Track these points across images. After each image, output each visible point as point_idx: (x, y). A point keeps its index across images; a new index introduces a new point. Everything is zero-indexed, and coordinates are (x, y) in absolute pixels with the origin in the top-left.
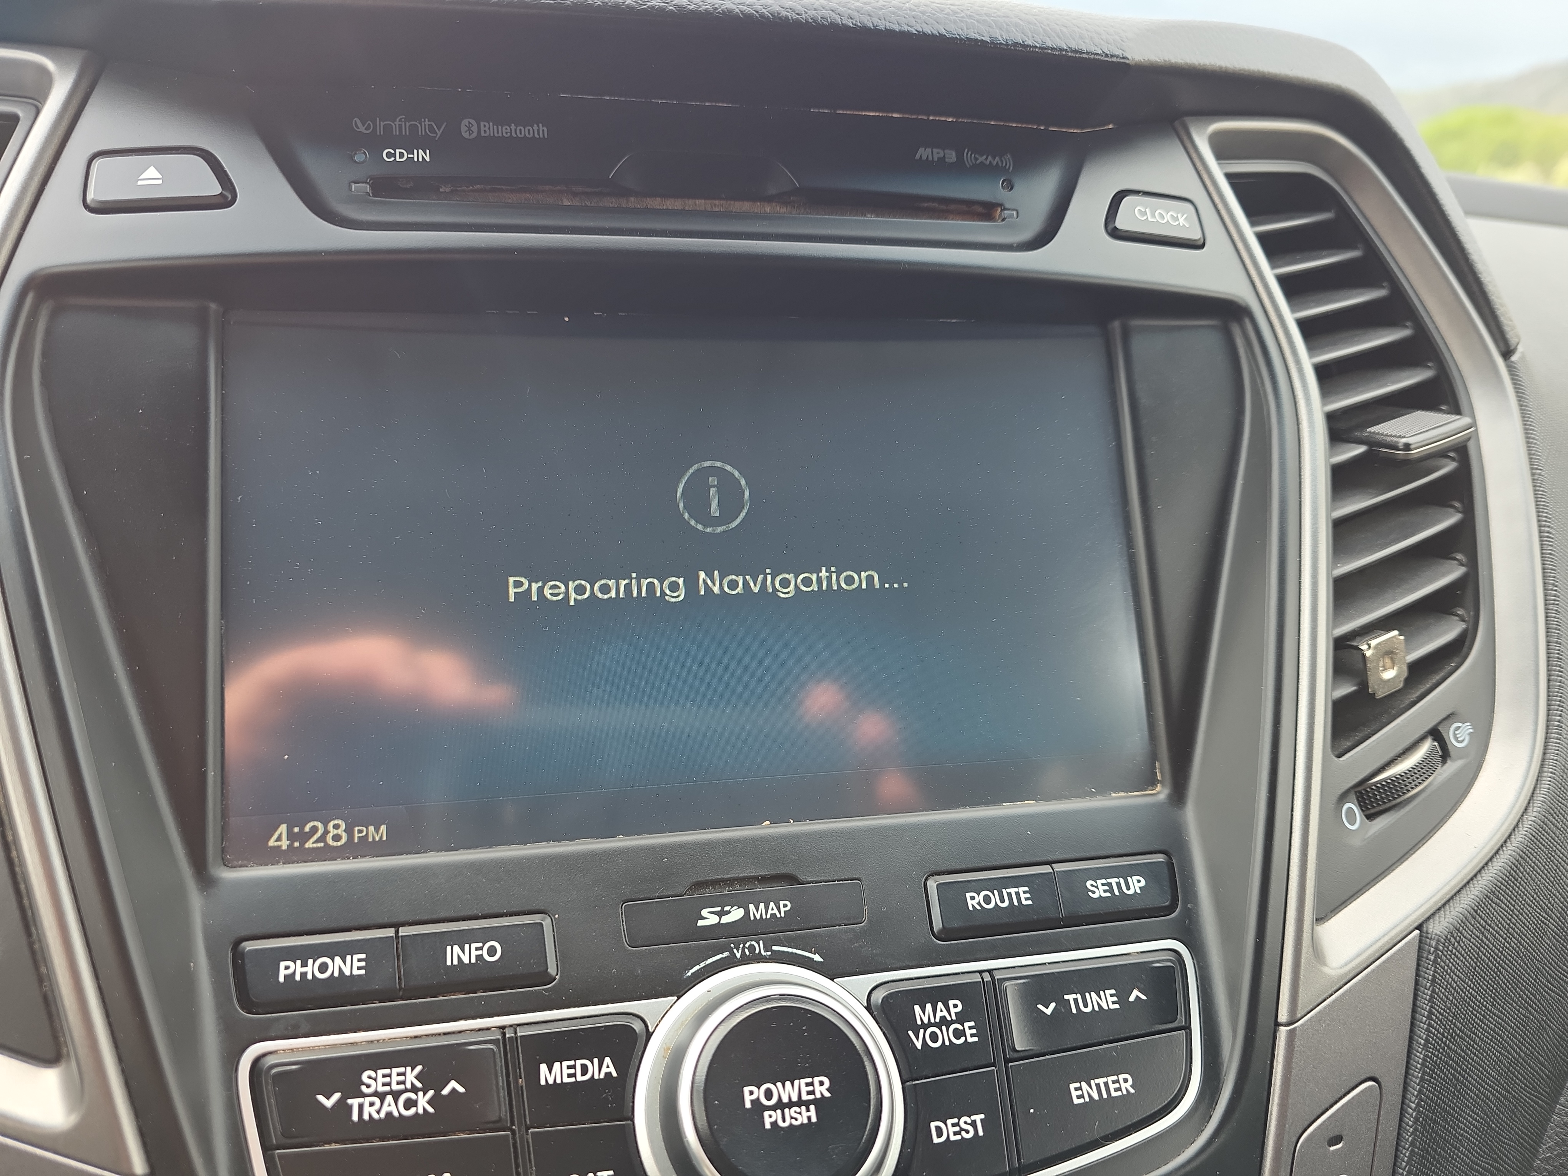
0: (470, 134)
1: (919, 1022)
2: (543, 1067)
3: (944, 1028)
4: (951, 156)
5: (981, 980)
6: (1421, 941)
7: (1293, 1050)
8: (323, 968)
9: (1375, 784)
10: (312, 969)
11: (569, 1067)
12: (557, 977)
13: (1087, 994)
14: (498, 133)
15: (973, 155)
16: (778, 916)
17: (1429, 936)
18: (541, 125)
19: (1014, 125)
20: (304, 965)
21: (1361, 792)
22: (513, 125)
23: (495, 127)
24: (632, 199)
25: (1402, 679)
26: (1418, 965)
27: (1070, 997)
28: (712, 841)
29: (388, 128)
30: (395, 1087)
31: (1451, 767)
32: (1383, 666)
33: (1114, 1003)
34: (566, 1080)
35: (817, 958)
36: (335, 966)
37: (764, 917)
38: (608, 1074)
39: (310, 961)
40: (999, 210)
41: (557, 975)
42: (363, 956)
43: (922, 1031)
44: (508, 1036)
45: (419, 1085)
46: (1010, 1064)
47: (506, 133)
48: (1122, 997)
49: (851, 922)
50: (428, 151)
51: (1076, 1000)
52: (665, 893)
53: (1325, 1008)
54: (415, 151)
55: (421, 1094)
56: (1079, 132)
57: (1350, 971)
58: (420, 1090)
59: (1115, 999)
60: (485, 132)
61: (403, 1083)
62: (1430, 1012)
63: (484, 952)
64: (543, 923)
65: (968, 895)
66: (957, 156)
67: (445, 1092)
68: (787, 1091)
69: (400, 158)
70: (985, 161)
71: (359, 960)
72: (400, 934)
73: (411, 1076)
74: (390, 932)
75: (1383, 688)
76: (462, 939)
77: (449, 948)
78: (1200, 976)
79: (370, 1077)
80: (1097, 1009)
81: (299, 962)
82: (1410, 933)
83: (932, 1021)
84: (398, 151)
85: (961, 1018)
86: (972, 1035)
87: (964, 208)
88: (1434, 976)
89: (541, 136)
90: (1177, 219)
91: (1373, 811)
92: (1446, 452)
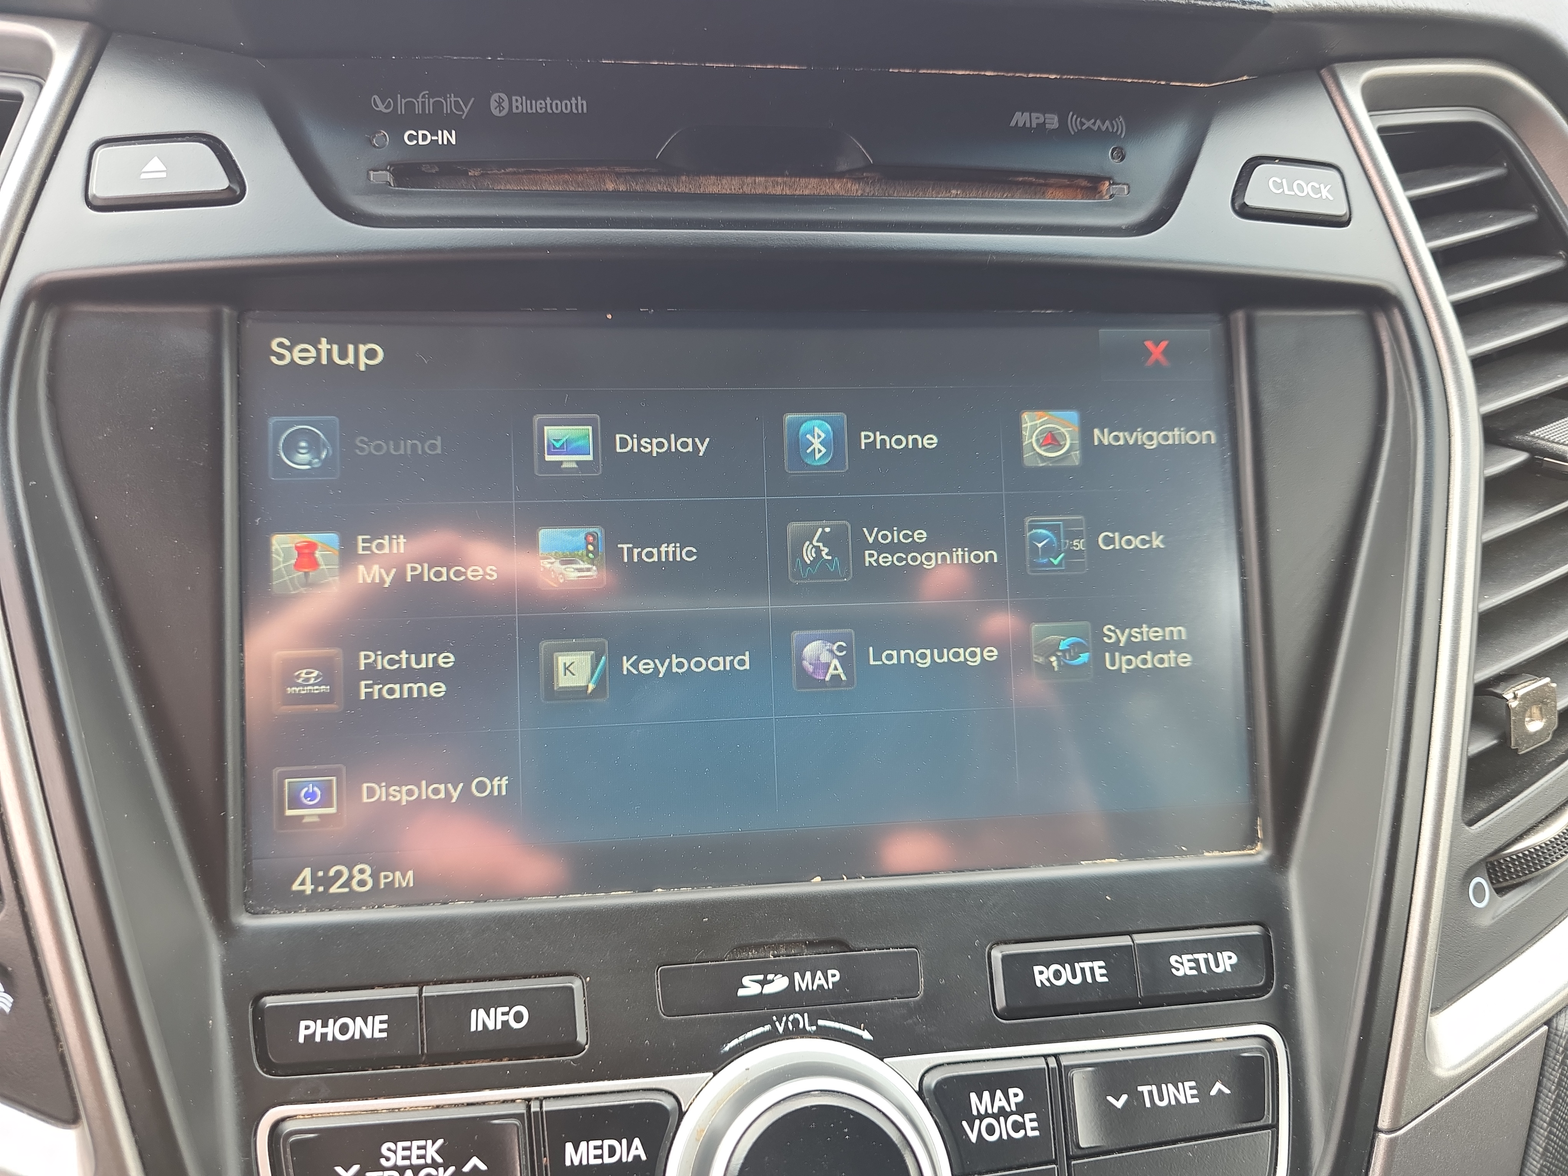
0: (500, 111)
1: (975, 1112)
2: (569, 1146)
3: (1002, 1119)
4: (1053, 121)
5: (1045, 1066)
6: (1548, 1036)
7: (1392, 1161)
8: (344, 1029)
9: (1510, 855)
10: (332, 1030)
11: (596, 1148)
12: (587, 1047)
13: (1164, 1086)
14: (531, 109)
15: (1079, 119)
16: (826, 987)
17: (1559, 1033)
18: (579, 98)
19: (1129, 81)
20: (325, 1025)
21: (1492, 863)
22: (548, 98)
23: (529, 102)
24: (684, 178)
25: (1551, 732)
26: (1543, 1064)
27: (1144, 1089)
28: (757, 899)
29: (410, 106)
30: (415, 1161)
32: (1530, 716)
33: (1193, 1096)
34: (593, 1161)
35: (866, 1035)
36: (358, 1027)
37: (810, 988)
38: (637, 1158)
39: (331, 1021)
40: (1107, 183)
41: (587, 1044)
42: (385, 1017)
43: (977, 1122)
44: (533, 1110)
45: (439, 1160)
46: (1073, 1162)
47: (541, 109)
48: (1203, 1090)
49: (905, 995)
50: (453, 132)
51: (1151, 1093)
52: (705, 957)
53: (1432, 1115)
54: (440, 132)
55: (441, 1169)
56: (1207, 85)
57: (1464, 1073)
58: (440, 1165)
59: (1195, 1092)
60: (517, 107)
61: (423, 1157)
62: (1553, 1119)
63: (510, 1018)
64: (574, 986)
65: (1037, 969)
66: (1059, 121)
67: (467, 1169)
69: (423, 141)
70: (1092, 127)
71: (381, 1022)
72: (424, 995)
73: (432, 1150)
74: (412, 992)
75: (1528, 742)
76: (488, 1002)
77: (474, 1012)
78: (1292, 1068)
79: (389, 1149)
80: (1173, 1102)
81: (319, 1022)
82: (1537, 1029)
83: (990, 1111)
84: (421, 132)
85: (1021, 1109)
86: (1033, 1129)
87: (1067, 182)
88: (1560, 1079)
89: (580, 111)
90: (1318, 191)
91: (1505, 884)
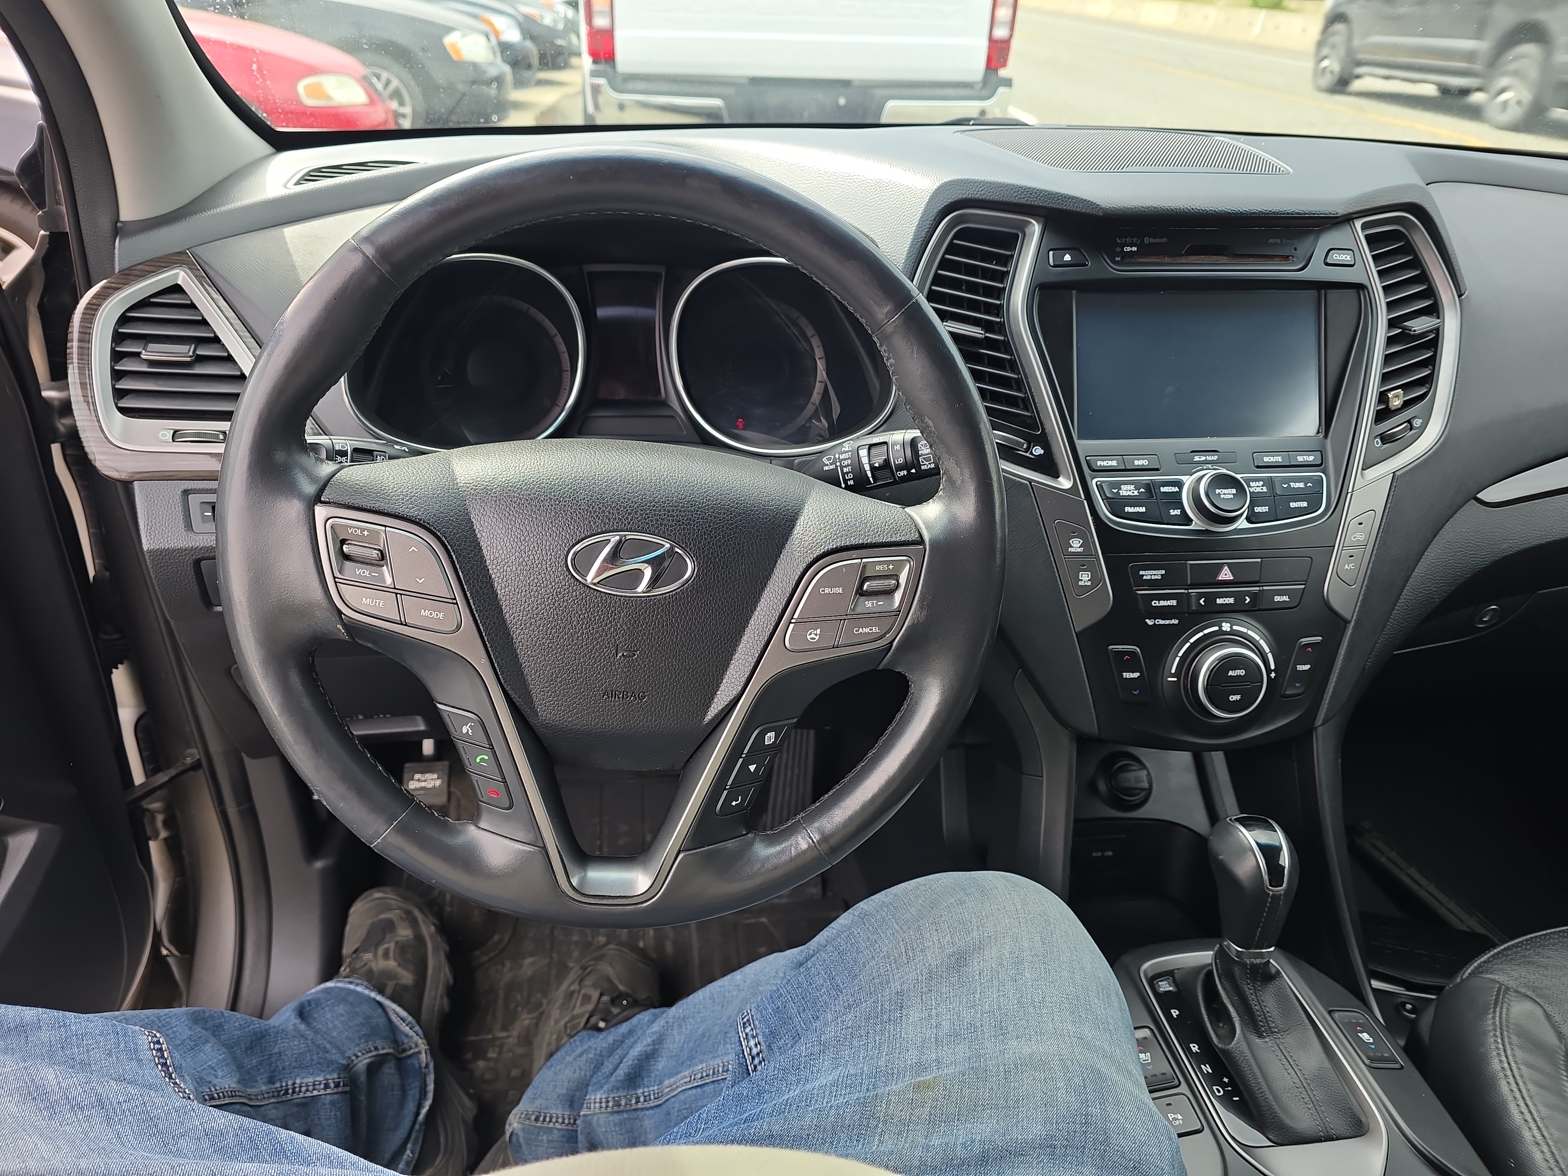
2: (1161, 488)
4: (1279, 241)
6: (1393, 476)
7: (1352, 500)
9: (1385, 435)
11: (1168, 488)
12: (1164, 470)
13: (1297, 483)
16: (1214, 460)
19: (1299, 229)
20: (1103, 462)
21: (1381, 437)
25: (1401, 405)
27: (1292, 484)
29: (1125, 241)
31: (1413, 432)
32: (1396, 401)
36: (1110, 463)
37: (1211, 459)
40: (1291, 258)
43: (1253, 488)
44: (1153, 481)
48: (1305, 485)
50: (1136, 247)
54: (1133, 248)
58: (1135, 490)
64: (1156, 457)
65: (1264, 458)
68: (1226, 491)
69: (1129, 250)
71: (1116, 462)
74: (1121, 458)
75: (1393, 408)
76: (1138, 460)
77: (1135, 461)
78: (1327, 482)
80: (1298, 487)
85: (1263, 486)
86: (1266, 490)
87: (1280, 257)
90: (1347, 257)
91: (1384, 443)
92: (1431, 331)
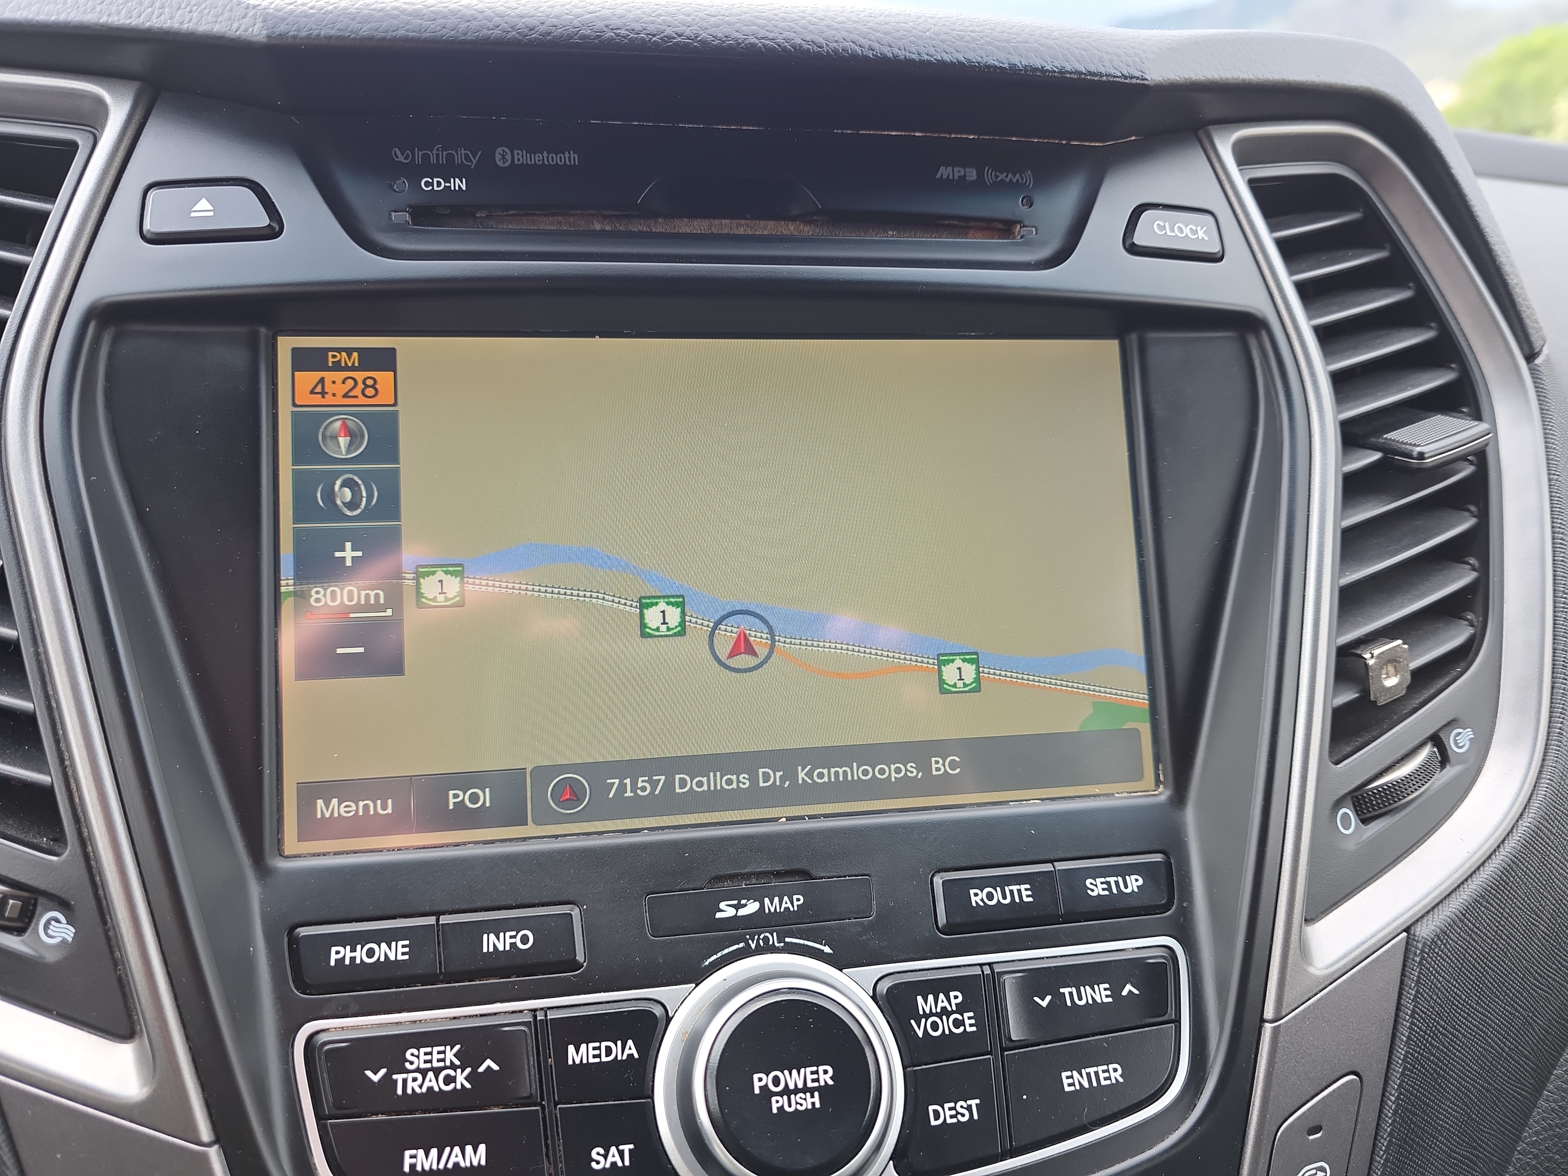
0: (504, 163)
1: (921, 1012)
2: (571, 1049)
3: (944, 1018)
4: (972, 174)
5: (981, 973)
6: (1408, 942)
7: (1277, 1046)
8: (370, 953)
9: (1372, 790)
10: (360, 954)
11: (594, 1049)
12: (585, 964)
13: (1082, 988)
14: (531, 161)
15: (994, 173)
16: (792, 909)
17: (1416, 938)
18: (572, 152)
19: (1036, 140)
20: (353, 950)
21: (1357, 797)
22: (545, 152)
23: (528, 155)
24: (660, 220)
25: (1405, 686)
26: (1404, 965)
27: (1065, 991)
28: (731, 837)
29: (426, 157)
30: (436, 1064)
31: (1450, 772)
32: (1387, 674)
33: (1107, 996)
34: (591, 1060)
35: (827, 950)
36: (382, 951)
37: (778, 910)
38: (630, 1056)
39: (359, 947)
40: (1019, 226)
41: (585, 962)
42: (407, 942)
43: (923, 1020)
44: (539, 1018)
45: (457, 1062)
46: (1006, 1053)
47: (539, 161)
48: (1115, 991)
49: (860, 916)
50: (464, 180)
51: (1071, 994)
52: (686, 886)
53: (1309, 1006)
54: (452, 180)
55: (459, 1071)
56: (1101, 145)
57: (1335, 971)
58: (458, 1067)
59: (1109, 993)
60: (519, 160)
61: (443, 1060)
62: (1413, 1011)
63: (518, 940)
64: (572, 913)
65: (972, 892)
66: (977, 174)
67: (481, 1069)
68: (793, 1079)
69: (437, 187)
70: (1005, 179)
71: (403, 946)
72: (441, 922)
73: (450, 1055)
74: (431, 920)
75: (1385, 695)
76: (498, 927)
77: (485, 936)
78: (1192, 972)
79: (412, 1055)
80: (1090, 1002)
81: (348, 948)
82: (1398, 935)
83: (934, 1011)
84: (435, 180)
85: (961, 1008)
86: (971, 1025)
87: (984, 224)
88: (1418, 977)
89: (572, 163)
90: (1196, 232)
91: (1368, 815)
92: (1463, 458)
